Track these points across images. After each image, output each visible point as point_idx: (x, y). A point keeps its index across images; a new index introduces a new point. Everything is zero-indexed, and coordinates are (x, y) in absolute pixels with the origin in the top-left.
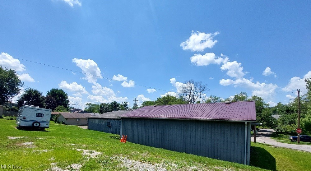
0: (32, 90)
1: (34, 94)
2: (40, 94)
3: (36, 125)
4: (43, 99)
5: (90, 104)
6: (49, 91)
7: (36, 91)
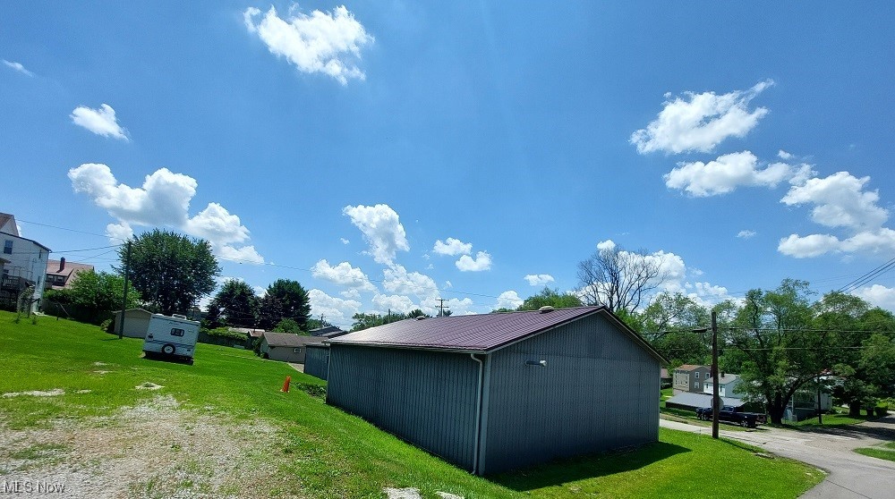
0: (237, 283)
1: (238, 292)
2: (251, 293)
3: (169, 350)
4: (256, 303)
5: (362, 316)
6: (272, 286)
7: (243, 287)
